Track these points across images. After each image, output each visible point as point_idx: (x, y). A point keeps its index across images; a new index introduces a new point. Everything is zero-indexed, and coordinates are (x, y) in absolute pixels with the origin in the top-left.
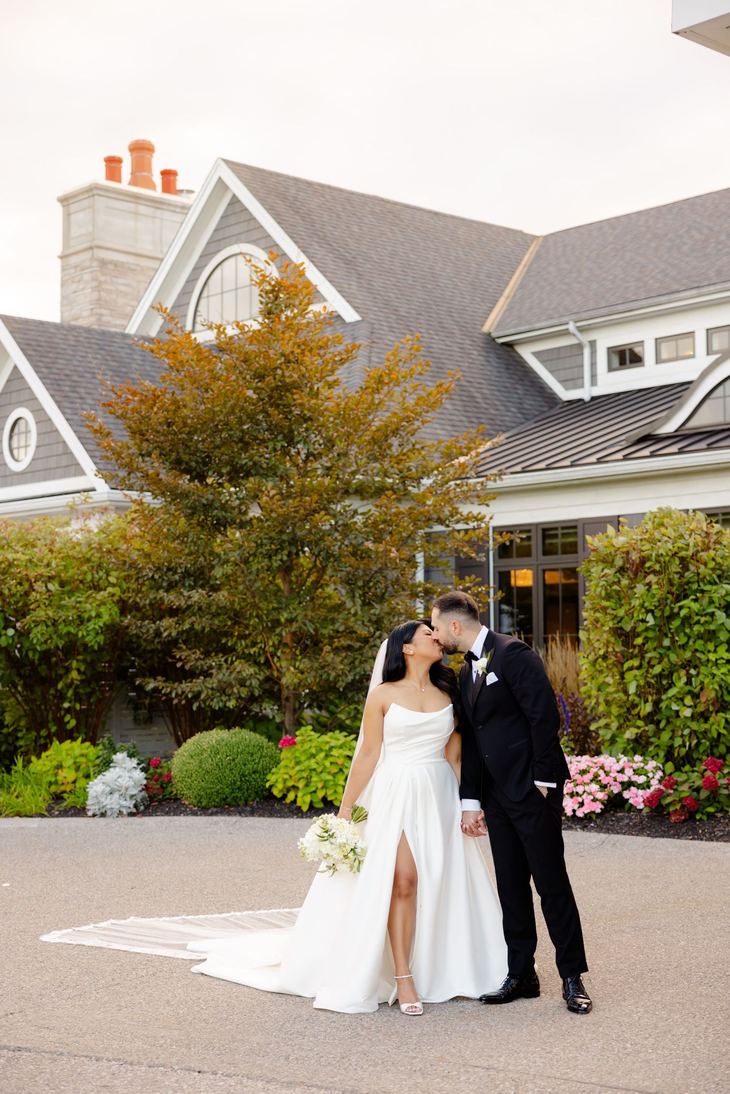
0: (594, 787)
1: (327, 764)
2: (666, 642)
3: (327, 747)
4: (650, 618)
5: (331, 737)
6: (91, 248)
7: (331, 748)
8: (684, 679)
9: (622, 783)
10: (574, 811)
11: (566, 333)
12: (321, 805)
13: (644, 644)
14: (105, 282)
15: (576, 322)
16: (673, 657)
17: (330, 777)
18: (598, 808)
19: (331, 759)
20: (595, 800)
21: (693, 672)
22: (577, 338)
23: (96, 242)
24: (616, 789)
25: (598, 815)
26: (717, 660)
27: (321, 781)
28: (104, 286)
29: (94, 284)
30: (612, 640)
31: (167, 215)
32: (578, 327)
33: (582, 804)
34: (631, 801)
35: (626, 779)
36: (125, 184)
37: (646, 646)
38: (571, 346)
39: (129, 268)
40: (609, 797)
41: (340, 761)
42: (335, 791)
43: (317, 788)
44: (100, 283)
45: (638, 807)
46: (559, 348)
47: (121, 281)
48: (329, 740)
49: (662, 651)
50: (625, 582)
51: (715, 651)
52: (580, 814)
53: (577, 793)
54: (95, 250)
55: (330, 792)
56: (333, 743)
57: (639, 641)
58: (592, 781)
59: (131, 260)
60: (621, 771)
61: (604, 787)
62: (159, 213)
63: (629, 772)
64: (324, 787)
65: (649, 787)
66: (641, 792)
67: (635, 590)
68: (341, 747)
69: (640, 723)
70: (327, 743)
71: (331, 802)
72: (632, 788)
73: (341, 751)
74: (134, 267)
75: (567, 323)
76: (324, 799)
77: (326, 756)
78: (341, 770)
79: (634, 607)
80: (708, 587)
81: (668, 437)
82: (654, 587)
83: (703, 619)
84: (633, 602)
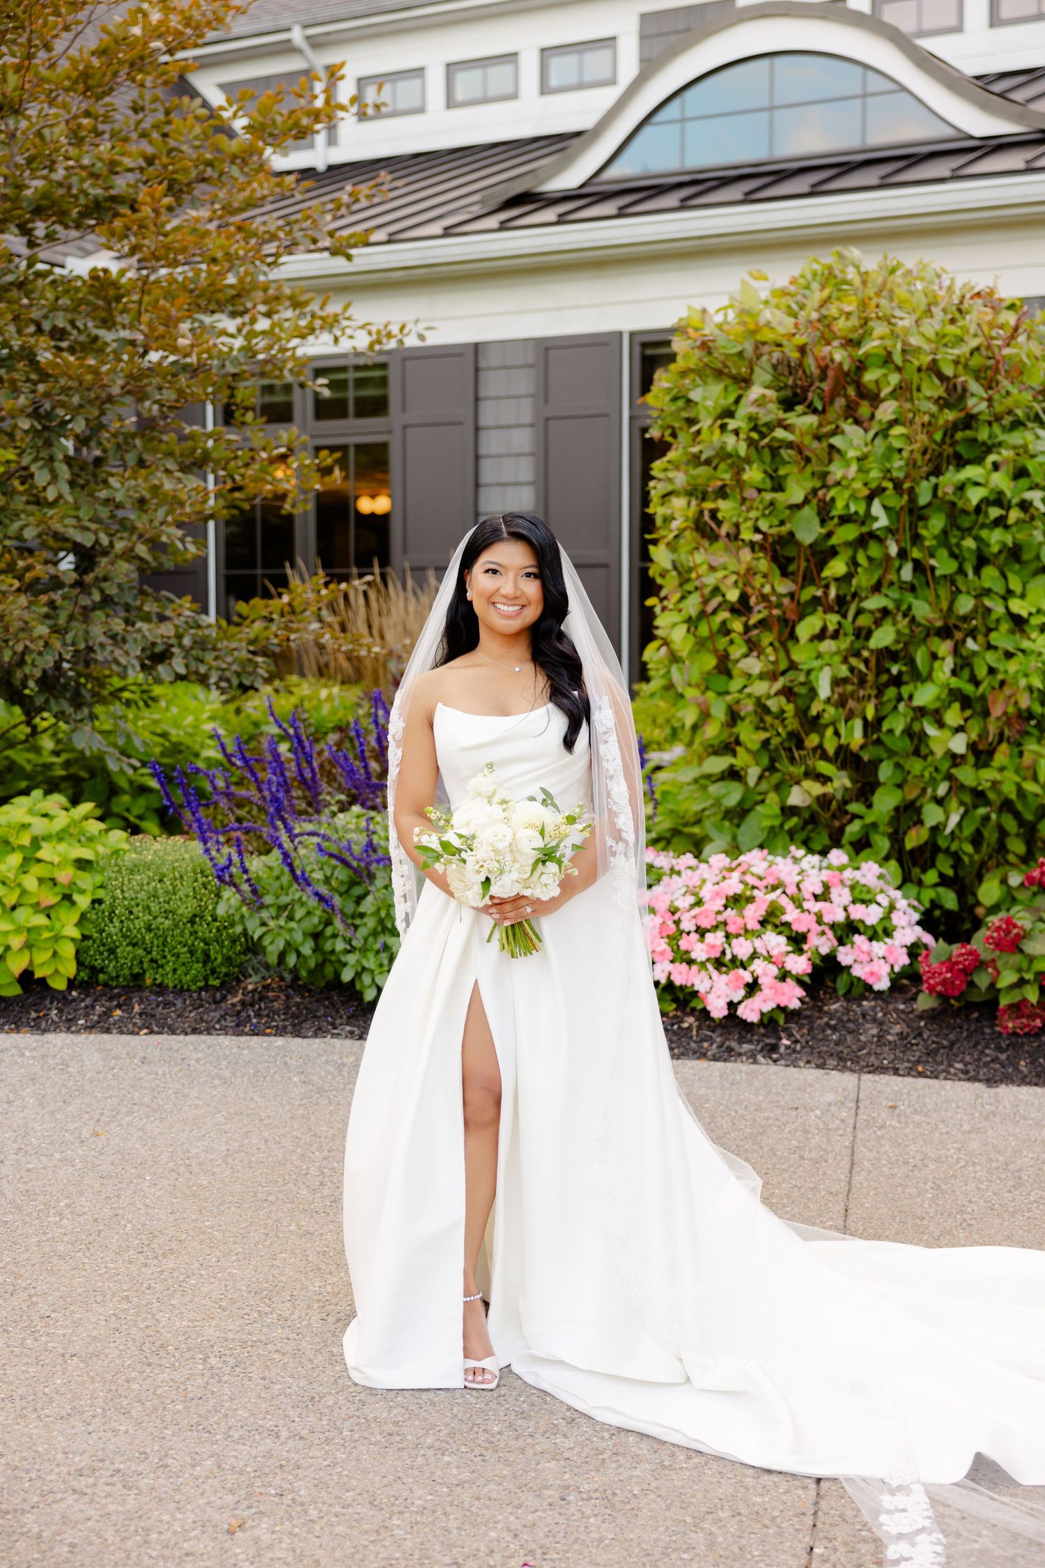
0: (775, 942)
1: (30, 882)
2: (907, 573)
3: (25, 840)
4: (877, 508)
5: (31, 812)
7: (36, 843)
8: (949, 663)
9: (833, 926)
10: (732, 1006)
11: (287, 49)
12: (16, 990)
13: (848, 577)
15: (305, 27)
16: (922, 610)
17: (41, 920)
18: (792, 996)
19: (37, 870)
20: (784, 976)
21: (971, 644)
22: (306, 58)
24: (822, 944)
25: (791, 1015)
26: (1030, 614)
27: (18, 930)
30: (763, 564)
32: (308, 38)
33: (753, 988)
34: (857, 971)
35: (840, 917)
37: (854, 582)
38: (292, 75)
40: (815, 966)
41: (65, 875)
42: (55, 954)
43: (8, 948)
45: (876, 988)
46: (268, 79)
48: (28, 819)
49: (894, 593)
50: (804, 421)
51: (1023, 596)
52: (750, 1012)
53: (734, 959)
55: (41, 957)
56: (40, 826)
57: (837, 567)
58: (763, 923)
60: (823, 896)
61: (798, 941)
63: (841, 896)
64: (28, 946)
65: (888, 933)
66: (878, 948)
67: (836, 441)
68: (60, 836)
69: (824, 767)
70: (25, 826)
71: (43, 981)
72: (857, 938)
73: (62, 847)
75: (289, 30)
76: (26, 977)
77: (25, 859)
78: (67, 898)
79: (838, 483)
80: (1016, 438)
81: (566, 197)
82: (897, 430)
83: (1014, 515)
84: (837, 471)
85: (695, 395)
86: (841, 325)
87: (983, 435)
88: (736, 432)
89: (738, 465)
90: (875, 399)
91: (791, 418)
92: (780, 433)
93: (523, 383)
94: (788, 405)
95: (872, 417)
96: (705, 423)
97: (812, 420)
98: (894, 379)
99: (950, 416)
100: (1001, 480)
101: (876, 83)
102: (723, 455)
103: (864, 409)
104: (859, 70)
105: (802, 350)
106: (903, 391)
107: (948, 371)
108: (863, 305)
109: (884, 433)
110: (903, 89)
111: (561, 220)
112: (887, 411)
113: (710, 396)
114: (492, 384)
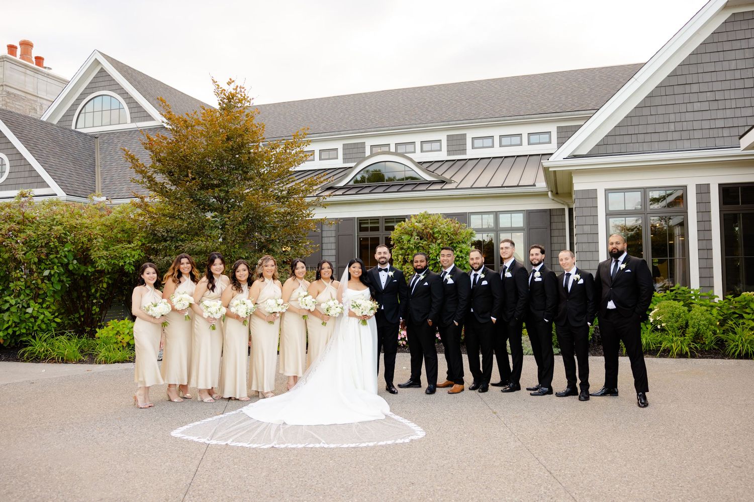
6: (2, 86)
14: (9, 102)
23: (4, 83)
28: (9, 104)
29: (4, 102)
31: (40, 77)
36: (18, 58)
39: (21, 98)
44: (7, 102)
47: (17, 103)
54: (4, 87)
59: (23, 94)
62: (36, 75)
74: (24, 98)
79: (431, 254)
80: (460, 246)
81: (341, 188)
82: (441, 245)
83: (461, 259)
84: (431, 251)
85: (403, 237)
86: (430, 226)
87: (455, 245)
88: (412, 244)
89: (412, 250)
90: (436, 239)
91: (422, 242)
92: (420, 244)
93: (333, 228)
94: (421, 239)
95: (436, 242)
96: (405, 242)
97: (425, 242)
98: (440, 236)
99: (449, 242)
100: (458, 253)
101: (407, 169)
102: (409, 248)
103: (434, 240)
104: (404, 166)
105: (423, 230)
106: (442, 238)
107: (449, 234)
108: (433, 223)
109: (439, 244)
110: (413, 170)
111: (343, 194)
112: (439, 241)
113: (405, 238)
114: (325, 228)
